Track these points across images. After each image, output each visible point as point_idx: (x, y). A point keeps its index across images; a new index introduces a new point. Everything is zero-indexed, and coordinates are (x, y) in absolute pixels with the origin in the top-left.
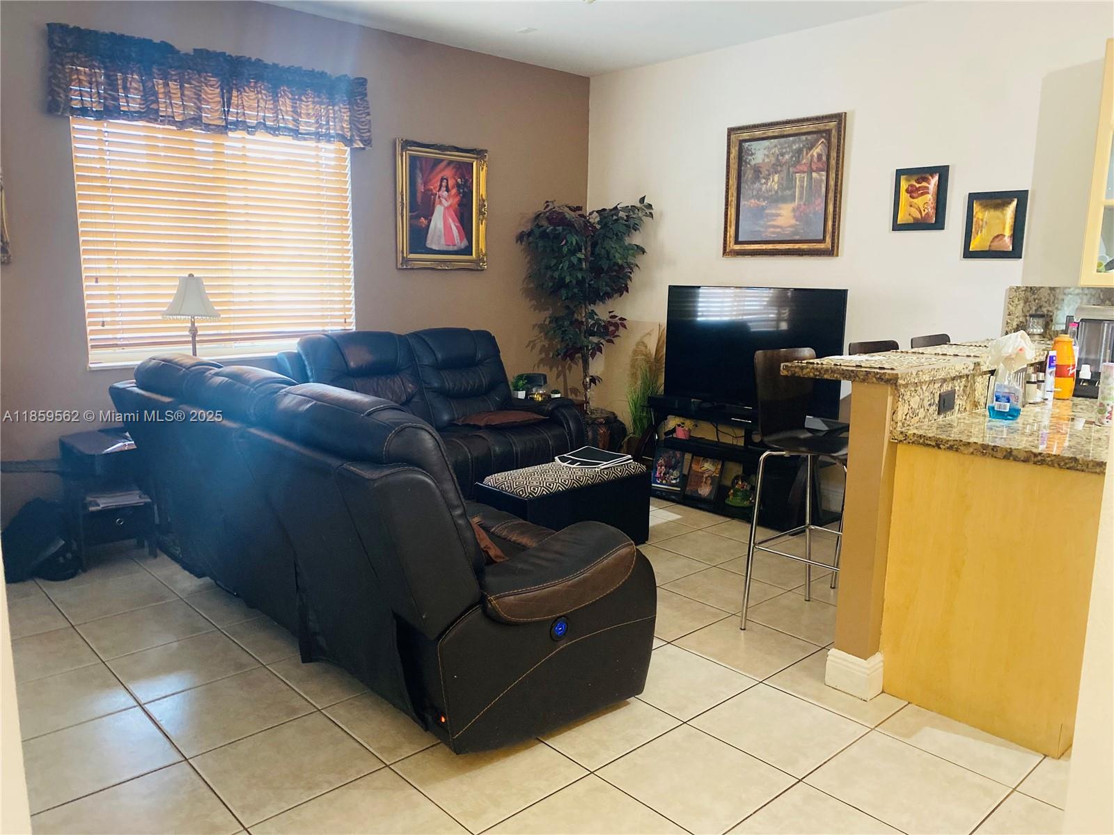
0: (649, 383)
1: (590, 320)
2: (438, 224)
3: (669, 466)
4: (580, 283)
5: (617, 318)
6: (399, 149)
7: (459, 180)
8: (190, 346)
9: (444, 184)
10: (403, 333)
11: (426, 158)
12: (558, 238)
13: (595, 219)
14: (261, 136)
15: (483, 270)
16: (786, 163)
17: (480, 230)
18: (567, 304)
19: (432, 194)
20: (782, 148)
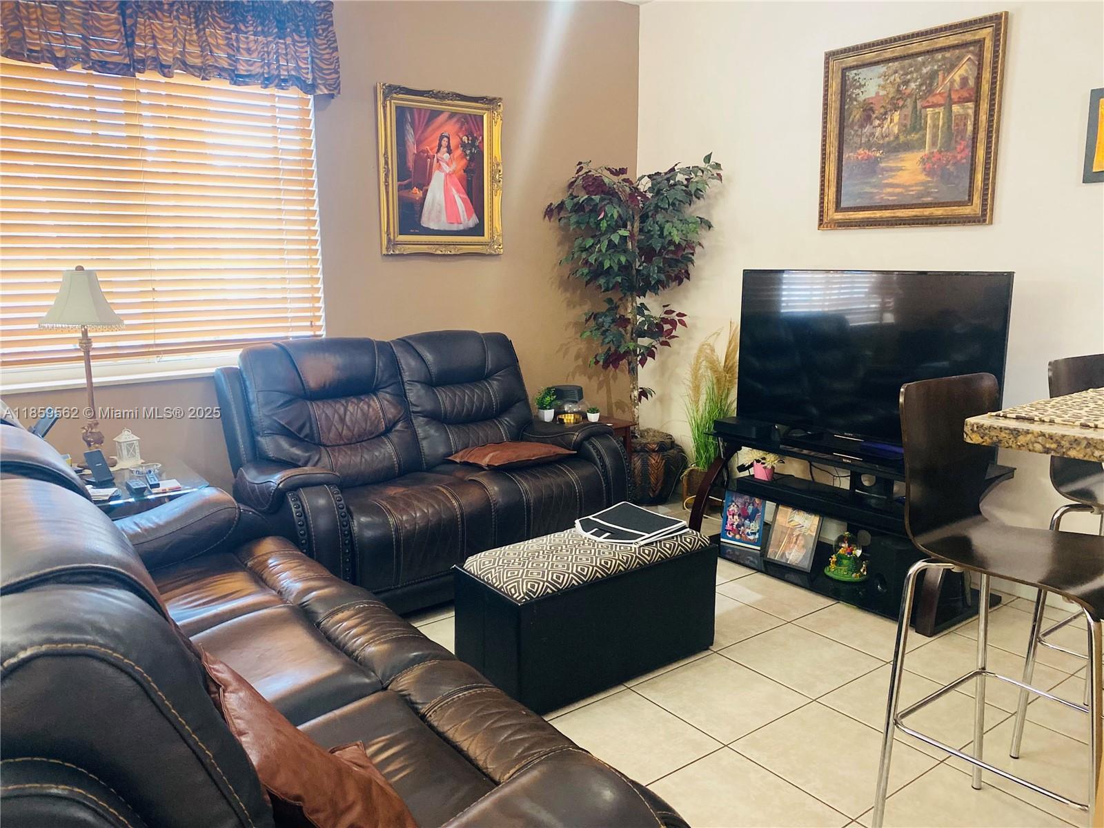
0: (717, 401)
1: (638, 317)
2: (438, 196)
3: (746, 516)
4: (626, 269)
5: (675, 314)
6: (380, 97)
7: (465, 139)
8: (82, 364)
9: (444, 142)
10: (387, 339)
11: (420, 110)
12: (595, 210)
13: (645, 185)
14: (180, 78)
15: (498, 255)
16: (910, 95)
17: (493, 203)
18: (609, 297)
19: (428, 157)
20: (906, 74)
